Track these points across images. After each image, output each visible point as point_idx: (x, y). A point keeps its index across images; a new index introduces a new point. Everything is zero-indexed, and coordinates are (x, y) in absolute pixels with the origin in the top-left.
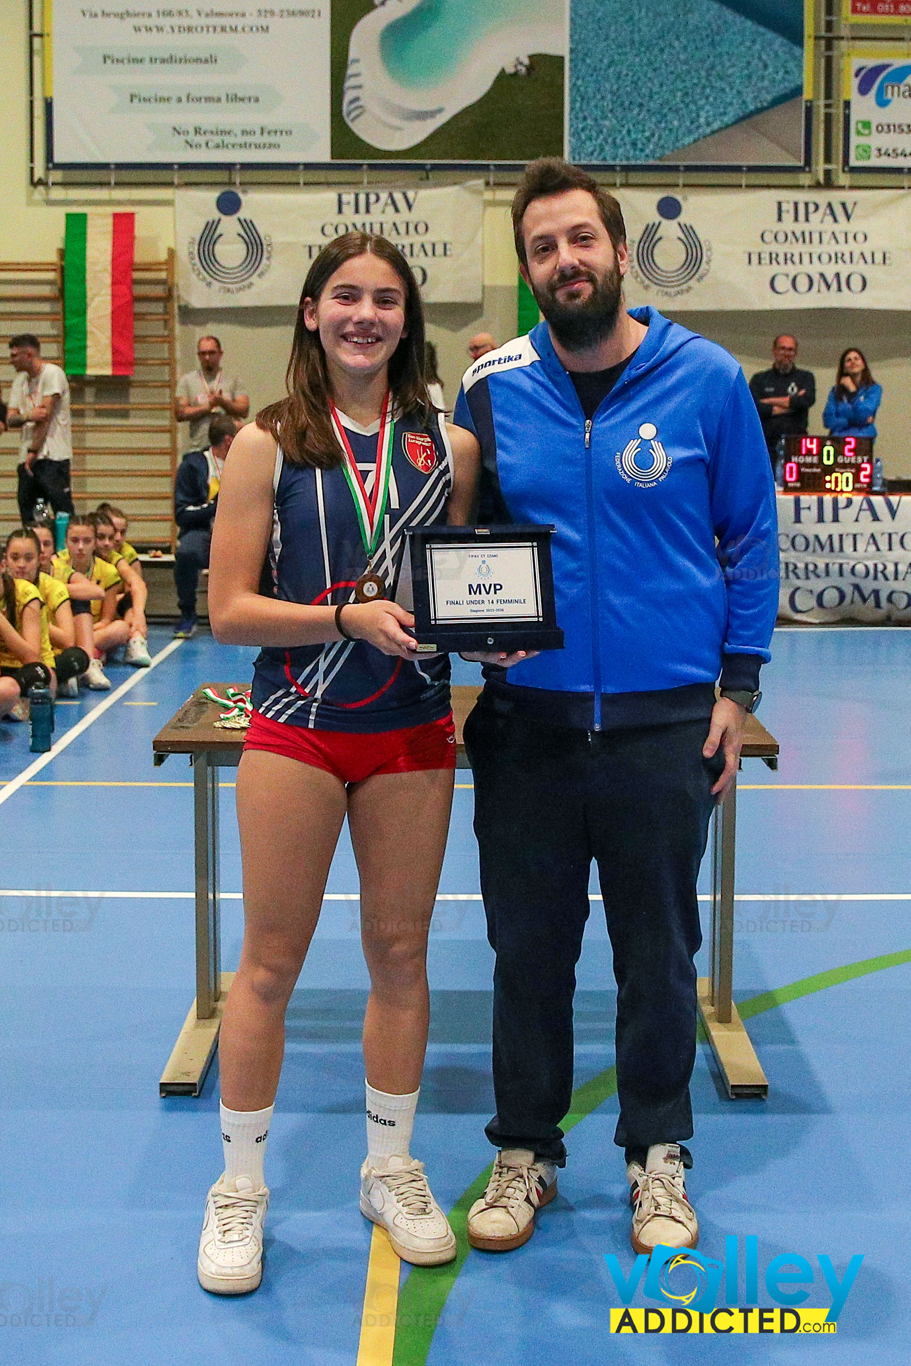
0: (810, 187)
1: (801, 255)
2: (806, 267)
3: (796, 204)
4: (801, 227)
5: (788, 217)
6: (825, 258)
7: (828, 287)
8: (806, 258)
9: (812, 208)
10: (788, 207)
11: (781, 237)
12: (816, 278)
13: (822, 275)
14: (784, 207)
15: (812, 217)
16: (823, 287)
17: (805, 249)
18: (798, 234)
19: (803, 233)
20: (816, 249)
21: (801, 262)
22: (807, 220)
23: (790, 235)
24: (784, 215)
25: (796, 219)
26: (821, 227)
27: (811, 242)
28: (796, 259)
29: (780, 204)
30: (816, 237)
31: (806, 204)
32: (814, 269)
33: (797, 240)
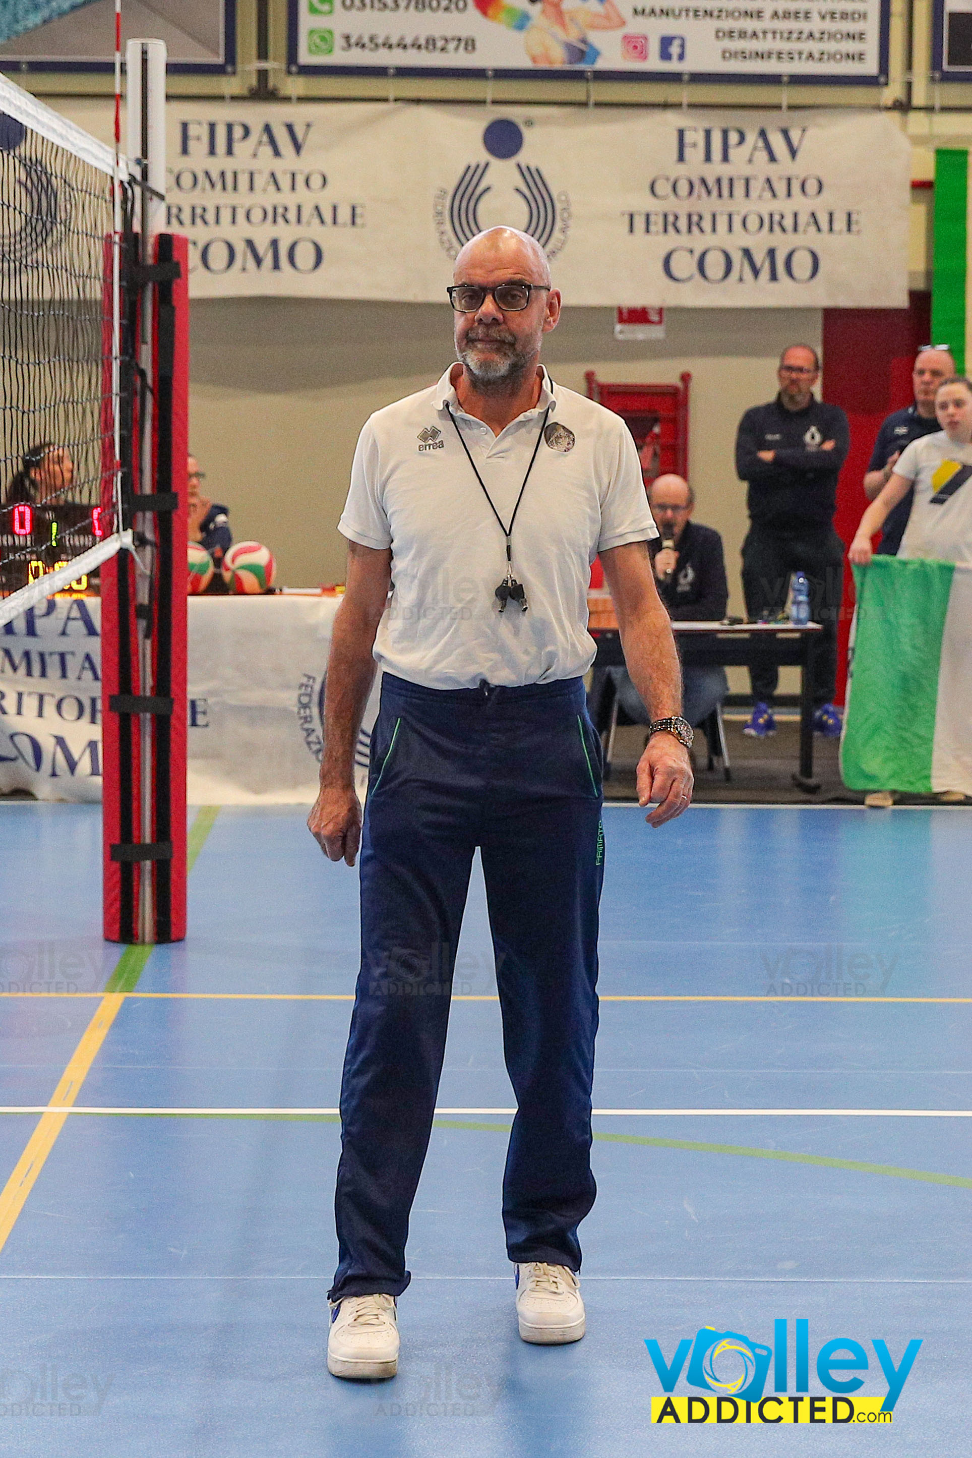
0: (234, 98)
1: (218, 209)
2: (226, 230)
3: (212, 127)
4: (219, 163)
5: (199, 148)
6: (257, 215)
7: (259, 261)
8: (226, 215)
9: (238, 132)
10: (199, 131)
11: (187, 180)
12: (240, 248)
13: (250, 243)
14: (193, 131)
15: (237, 147)
16: (251, 263)
17: (226, 199)
18: (215, 176)
19: (223, 174)
20: (243, 199)
21: (217, 221)
22: (230, 152)
23: (201, 177)
24: (192, 144)
25: (212, 151)
26: (255, 165)
27: (235, 188)
28: (210, 216)
29: (185, 126)
30: (243, 181)
31: (230, 127)
32: (237, 234)
33: (213, 185)
